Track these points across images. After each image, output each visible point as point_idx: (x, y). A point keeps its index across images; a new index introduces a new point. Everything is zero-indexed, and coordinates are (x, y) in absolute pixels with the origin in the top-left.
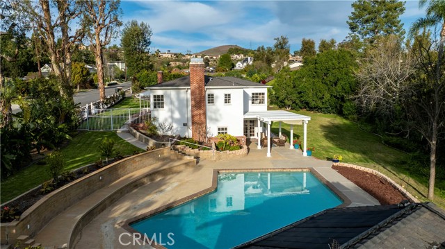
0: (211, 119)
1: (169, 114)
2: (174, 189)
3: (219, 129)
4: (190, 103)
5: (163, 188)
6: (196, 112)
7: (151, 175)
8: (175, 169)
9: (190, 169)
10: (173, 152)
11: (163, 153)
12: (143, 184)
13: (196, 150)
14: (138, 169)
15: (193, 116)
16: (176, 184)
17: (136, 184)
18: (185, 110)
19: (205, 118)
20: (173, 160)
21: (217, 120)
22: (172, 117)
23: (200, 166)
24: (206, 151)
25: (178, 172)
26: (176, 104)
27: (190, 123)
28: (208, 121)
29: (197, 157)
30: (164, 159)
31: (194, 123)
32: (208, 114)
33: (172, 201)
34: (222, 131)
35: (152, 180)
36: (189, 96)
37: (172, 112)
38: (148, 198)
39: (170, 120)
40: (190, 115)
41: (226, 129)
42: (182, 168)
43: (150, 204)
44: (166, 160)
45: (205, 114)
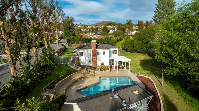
0: (99, 60)
1: (85, 58)
2: (87, 82)
3: (101, 63)
4: (92, 55)
5: (84, 82)
6: (94, 58)
7: (80, 78)
8: (87, 77)
9: (92, 77)
10: (86, 71)
11: (83, 72)
12: (78, 81)
13: (94, 71)
14: (77, 76)
15: (92, 59)
16: (88, 81)
17: (76, 81)
18: (90, 57)
19: (97, 60)
20: (86, 74)
21: (100, 60)
22: (86, 59)
23: (95, 76)
24: (97, 71)
25: (88, 78)
26: (87, 55)
27: (91, 61)
28: (97, 61)
29: (94, 73)
30: (84, 73)
31: (93, 61)
32: (98, 58)
33: (87, 86)
34: (102, 64)
35: (81, 80)
36: (91, 52)
37: (86, 58)
38: (80, 85)
39: (85, 60)
40: (91, 58)
41: (103, 63)
42: (89, 76)
43: (81, 86)
44: (85, 74)
45: (96, 58)
